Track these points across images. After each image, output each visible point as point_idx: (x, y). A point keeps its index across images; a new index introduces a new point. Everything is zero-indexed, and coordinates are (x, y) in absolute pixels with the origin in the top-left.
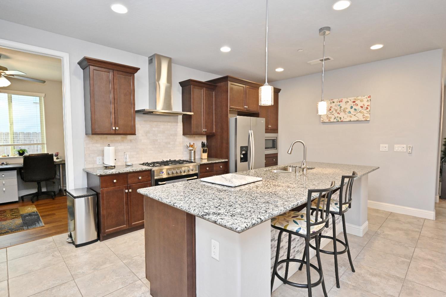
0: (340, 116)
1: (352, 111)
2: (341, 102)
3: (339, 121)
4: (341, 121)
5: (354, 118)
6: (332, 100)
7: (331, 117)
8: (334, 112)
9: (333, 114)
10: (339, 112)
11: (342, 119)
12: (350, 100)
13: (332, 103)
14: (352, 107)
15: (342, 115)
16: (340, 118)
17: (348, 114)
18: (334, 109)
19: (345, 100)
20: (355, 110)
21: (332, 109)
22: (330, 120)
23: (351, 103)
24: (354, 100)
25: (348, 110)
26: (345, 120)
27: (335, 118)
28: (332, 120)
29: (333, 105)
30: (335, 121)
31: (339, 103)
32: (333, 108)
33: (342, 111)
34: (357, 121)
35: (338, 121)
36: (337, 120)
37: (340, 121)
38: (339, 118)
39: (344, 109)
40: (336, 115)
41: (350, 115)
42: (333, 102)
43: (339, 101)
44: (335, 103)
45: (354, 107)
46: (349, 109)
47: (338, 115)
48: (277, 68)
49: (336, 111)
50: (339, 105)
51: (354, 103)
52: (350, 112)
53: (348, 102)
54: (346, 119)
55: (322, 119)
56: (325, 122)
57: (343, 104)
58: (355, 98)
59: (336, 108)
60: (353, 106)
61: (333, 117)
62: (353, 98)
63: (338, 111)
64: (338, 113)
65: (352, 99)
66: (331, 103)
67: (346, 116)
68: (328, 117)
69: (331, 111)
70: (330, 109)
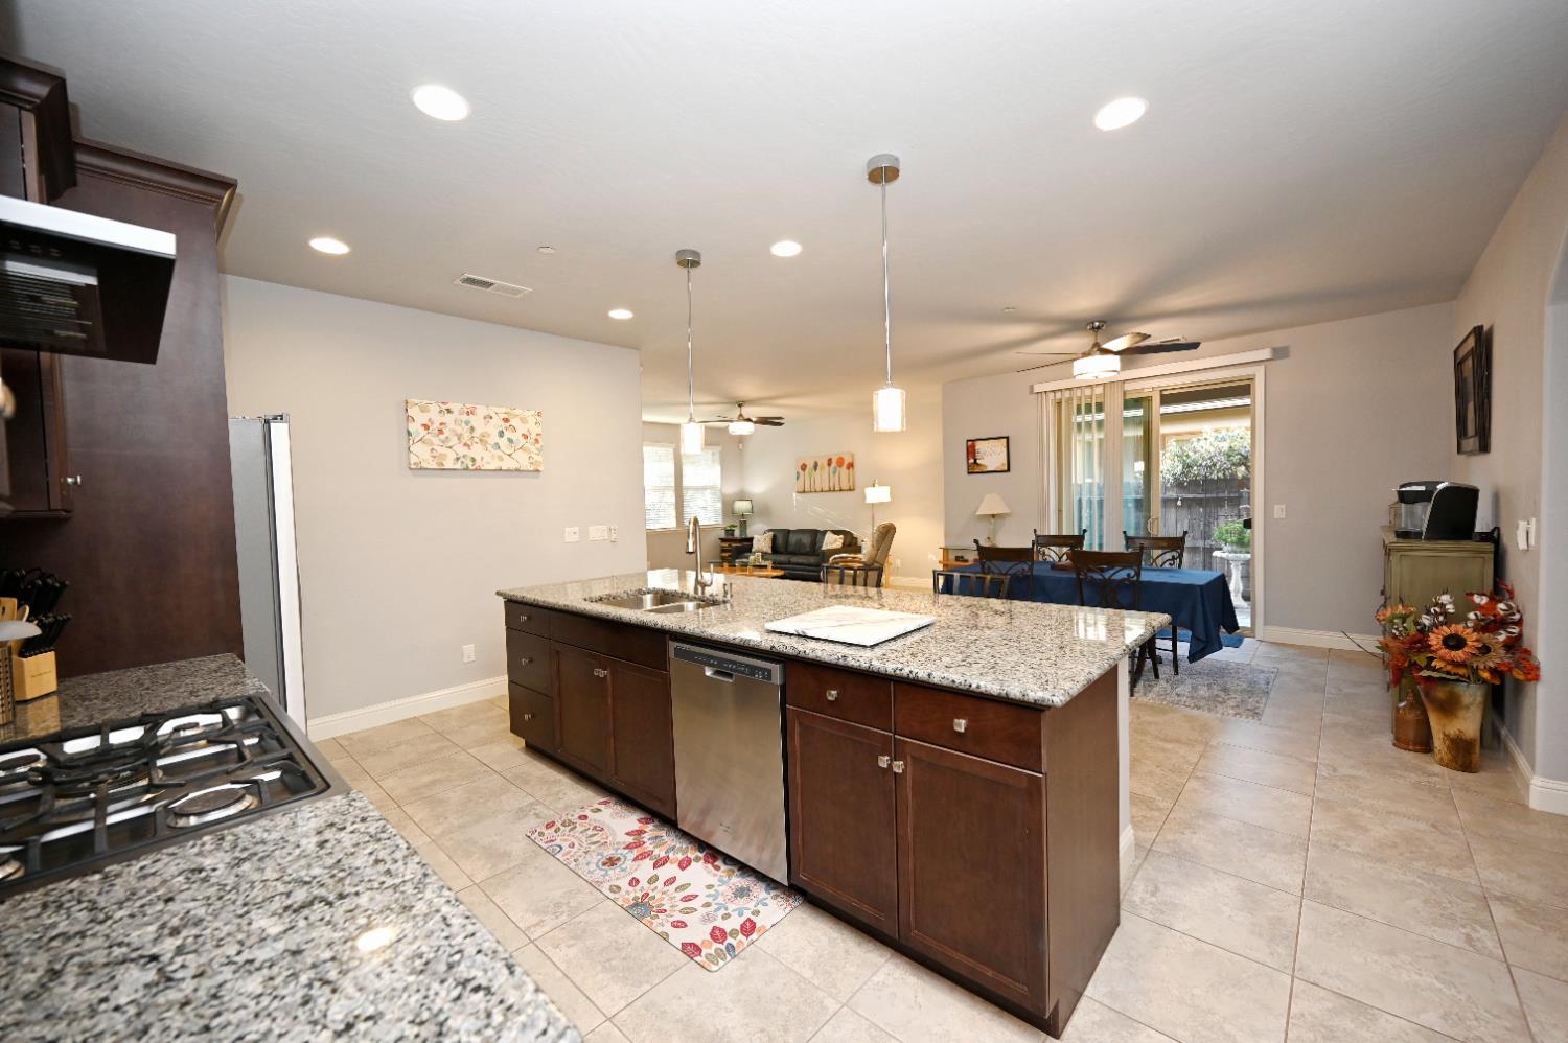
0: (471, 454)
1: (503, 442)
2: (472, 414)
3: (471, 467)
4: (476, 469)
5: (508, 464)
6: (443, 404)
7: (445, 455)
8: (454, 440)
9: (450, 445)
10: (469, 443)
11: (477, 464)
12: (496, 413)
13: (446, 412)
14: (501, 434)
15: (476, 451)
16: (473, 460)
17: (492, 450)
18: (452, 430)
19: (481, 411)
20: (510, 441)
21: (446, 432)
22: (443, 465)
23: (497, 422)
24: (506, 416)
25: (491, 441)
26: (486, 467)
27: (458, 459)
28: (449, 464)
29: (448, 418)
30: (458, 466)
31: (465, 417)
32: (450, 427)
33: (477, 440)
34: (517, 470)
35: (467, 469)
36: (464, 466)
37: (474, 467)
38: (469, 458)
39: (482, 435)
40: (462, 450)
41: (498, 452)
42: (449, 411)
43: (466, 410)
44: (455, 414)
45: (507, 434)
46: (494, 438)
47: (465, 451)
49: (459, 437)
50: (467, 423)
51: (508, 425)
52: (497, 447)
53: (491, 418)
54: (488, 463)
55: (413, 459)
56: (426, 469)
57: (477, 421)
58: (509, 410)
59: (459, 429)
60: (504, 431)
61: (451, 455)
62: (504, 410)
63: (465, 439)
64: (465, 445)
65: (501, 411)
66: (440, 412)
67: (487, 456)
68: (435, 453)
69: (442, 437)
70: (441, 431)
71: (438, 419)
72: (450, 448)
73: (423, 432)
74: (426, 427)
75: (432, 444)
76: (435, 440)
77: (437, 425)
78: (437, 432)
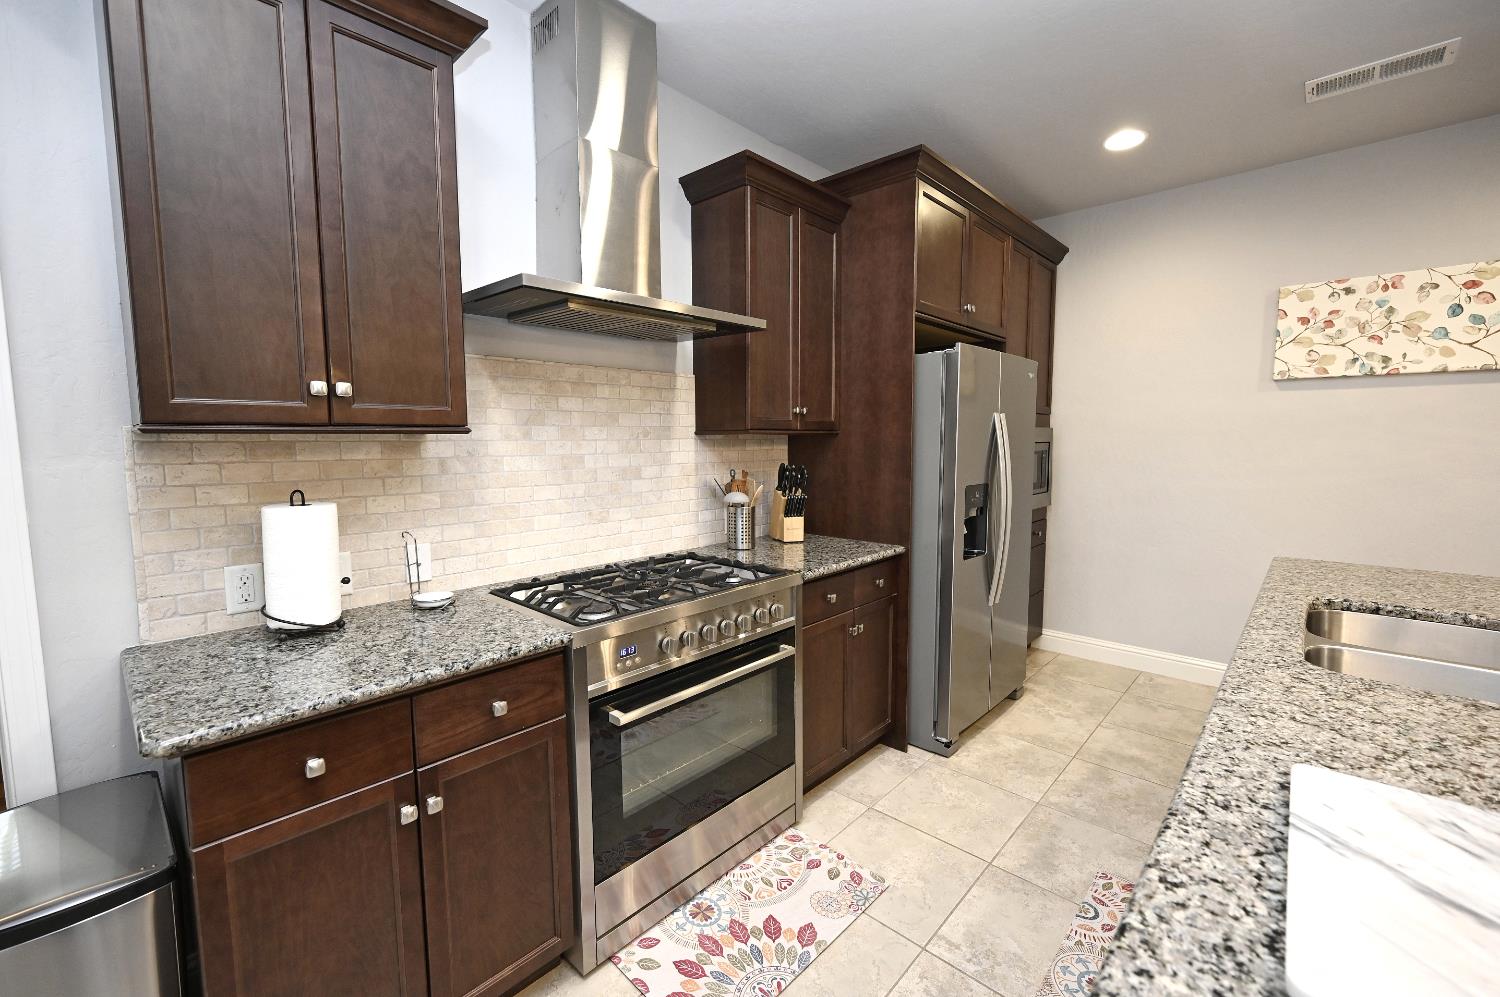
0: (1380, 350)
1: (1458, 326)
2: (1394, 286)
3: (1378, 370)
4: (1388, 374)
5: (1460, 361)
6: (1339, 282)
7: (1334, 357)
8: (1353, 332)
9: (1343, 340)
10: (1381, 334)
11: (1392, 366)
12: (1449, 277)
13: (1342, 293)
14: (1456, 310)
15: (1396, 346)
16: (1386, 360)
17: (1430, 341)
18: (1351, 319)
19: (1415, 278)
20: (1478, 319)
21: (1339, 323)
22: (1326, 371)
23: (1450, 292)
24: (1473, 277)
25: (1429, 325)
26: (1412, 369)
27: (1355, 360)
28: (1335, 370)
29: (1346, 303)
30: (1355, 371)
31: (1379, 295)
32: (1347, 315)
33: (1399, 328)
34: (1486, 370)
35: (1372, 374)
36: (1367, 370)
37: (1385, 371)
38: (1377, 358)
39: (1410, 318)
40: (1363, 346)
41: (1445, 342)
42: (1348, 291)
43: (1382, 283)
44: (1361, 293)
45: (1470, 309)
46: (1440, 318)
47: (1373, 347)
49: (1362, 328)
50: (1380, 305)
51: (1473, 292)
52: (1445, 333)
53: (1437, 286)
54: (1419, 362)
55: (1279, 367)
56: (1296, 379)
58: (1482, 265)
59: (1363, 316)
60: (1463, 304)
61: (1345, 355)
62: (1470, 267)
63: (1374, 329)
64: (1372, 337)
65: (1463, 272)
66: (1332, 295)
67: (1416, 351)
68: (1314, 356)
69: (1331, 331)
70: (1329, 323)
71: (1323, 304)
72: (1343, 345)
73: (1299, 328)
74: (1304, 321)
75: (1312, 343)
76: (1318, 338)
77: (1323, 315)
78: (1323, 326)
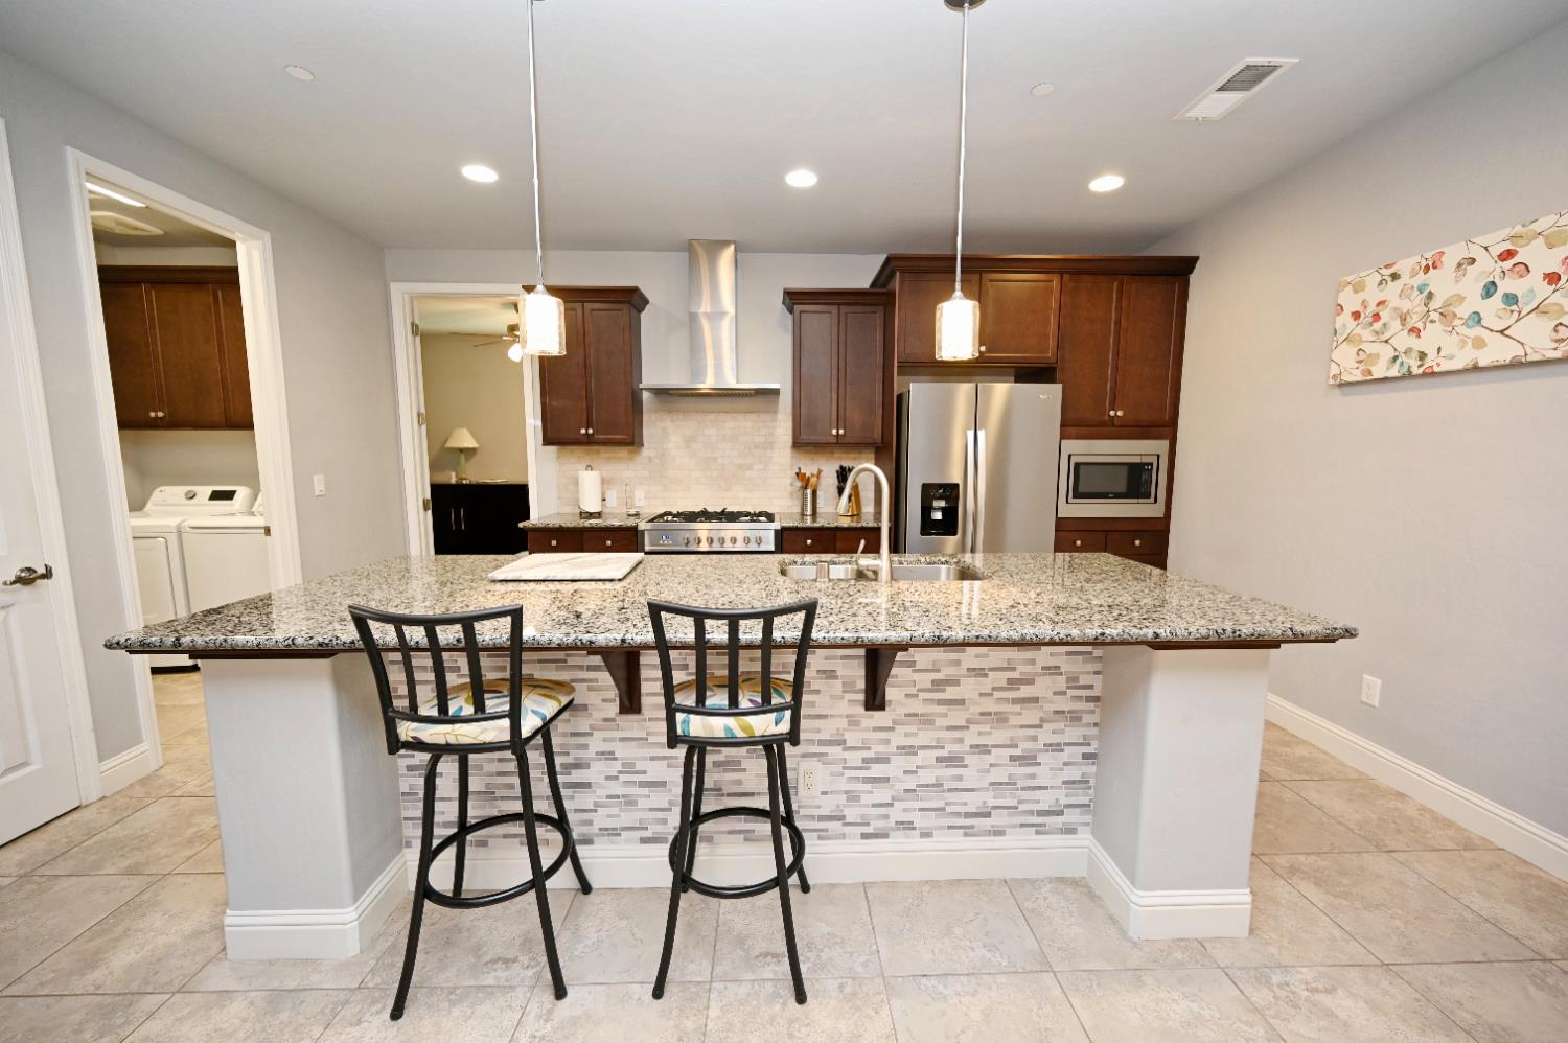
0: (1418, 344)
1: (1492, 308)
2: (1435, 267)
3: (1416, 371)
4: (1424, 375)
5: (1499, 351)
6: (1387, 267)
7: (1377, 356)
8: (1396, 325)
9: (1387, 336)
10: (1420, 325)
11: (1428, 362)
12: (1486, 248)
13: (1389, 279)
14: (1490, 289)
15: (1433, 338)
16: (1422, 356)
17: (1463, 330)
18: (1396, 309)
19: (1454, 254)
20: (1510, 299)
21: (1385, 315)
22: (1370, 373)
23: (1486, 267)
24: (1508, 246)
25: (1464, 311)
26: (1446, 366)
27: (1396, 358)
28: (1379, 372)
29: (1392, 291)
30: (1394, 372)
31: (1421, 278)
32: (1391, 305)
33: (1436, 317)
34: (1516, 364)
35: (1409, 374)
36: (1404, 370)
37: (1420, 371)
38: (1415, 355)
39: (1447, 305)
40: (1403, 341)
41: (1478, 331)
42: (1395, 276)
43: (1424, 264)
44: (1405, 279)
45: (1505, 286)
46: (1474, 302)
47: (1411, 341)
48: (1096, 172)
49: (1403, 320)
50: (1421, 290)
51: (1508, 264)
52: (1477, 318)
53: (1473, 261)
54: (1452, 357)
55: (1334, 370)
56: (1346, 383)
57: (1442, 283)
58: (1518, 229)
59: (1405, 305)
60: (1497, 281)
61: (1386, 352)
62: (1505, 233)
63: (1415, 321)
64: (1412, 330)
65: (1498, 242)
66: (1380, 283)
67: (1450, 344)
68: (1362, 356)
69: (1377, 326)
70: (1377, 317)
71: (1372, 295)
72: (1386, 341)
73: (1351, 323)
74: (1356, 315)
75: (1361, 341)
76: (1367, 334)
77: (1372, 309)
78: (1370, 319)
